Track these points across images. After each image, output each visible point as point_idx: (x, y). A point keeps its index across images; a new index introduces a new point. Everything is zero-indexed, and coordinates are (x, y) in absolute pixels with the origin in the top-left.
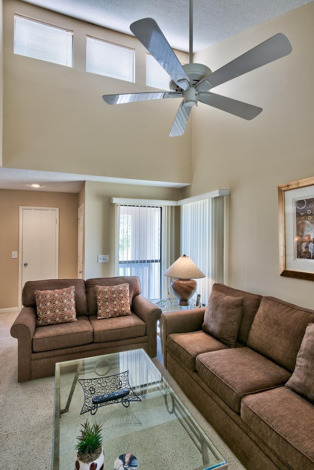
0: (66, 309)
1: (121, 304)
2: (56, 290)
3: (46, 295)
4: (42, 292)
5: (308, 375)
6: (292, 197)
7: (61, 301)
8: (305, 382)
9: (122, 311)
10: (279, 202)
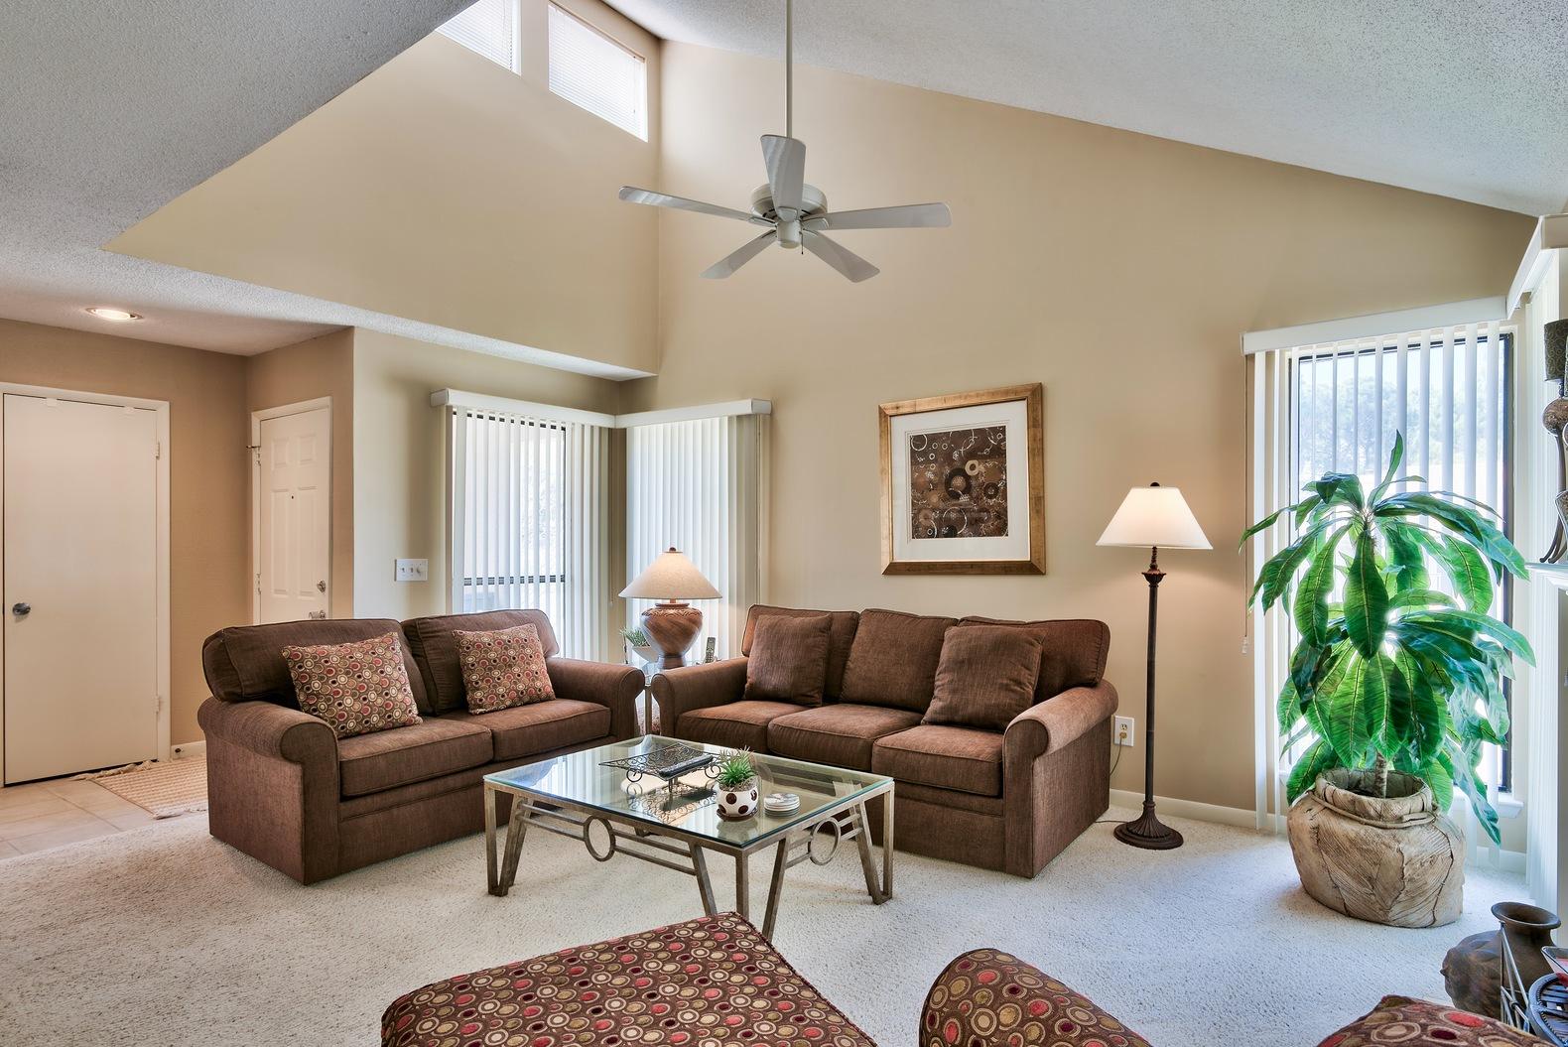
0: (394, 691)
1: (532, 672)
3: (327, 657)
5: (954, 691)
6: (903, 430)
7: (353, 675)
8: (951, 702)
9: (535, 689)
10: (881, 436)
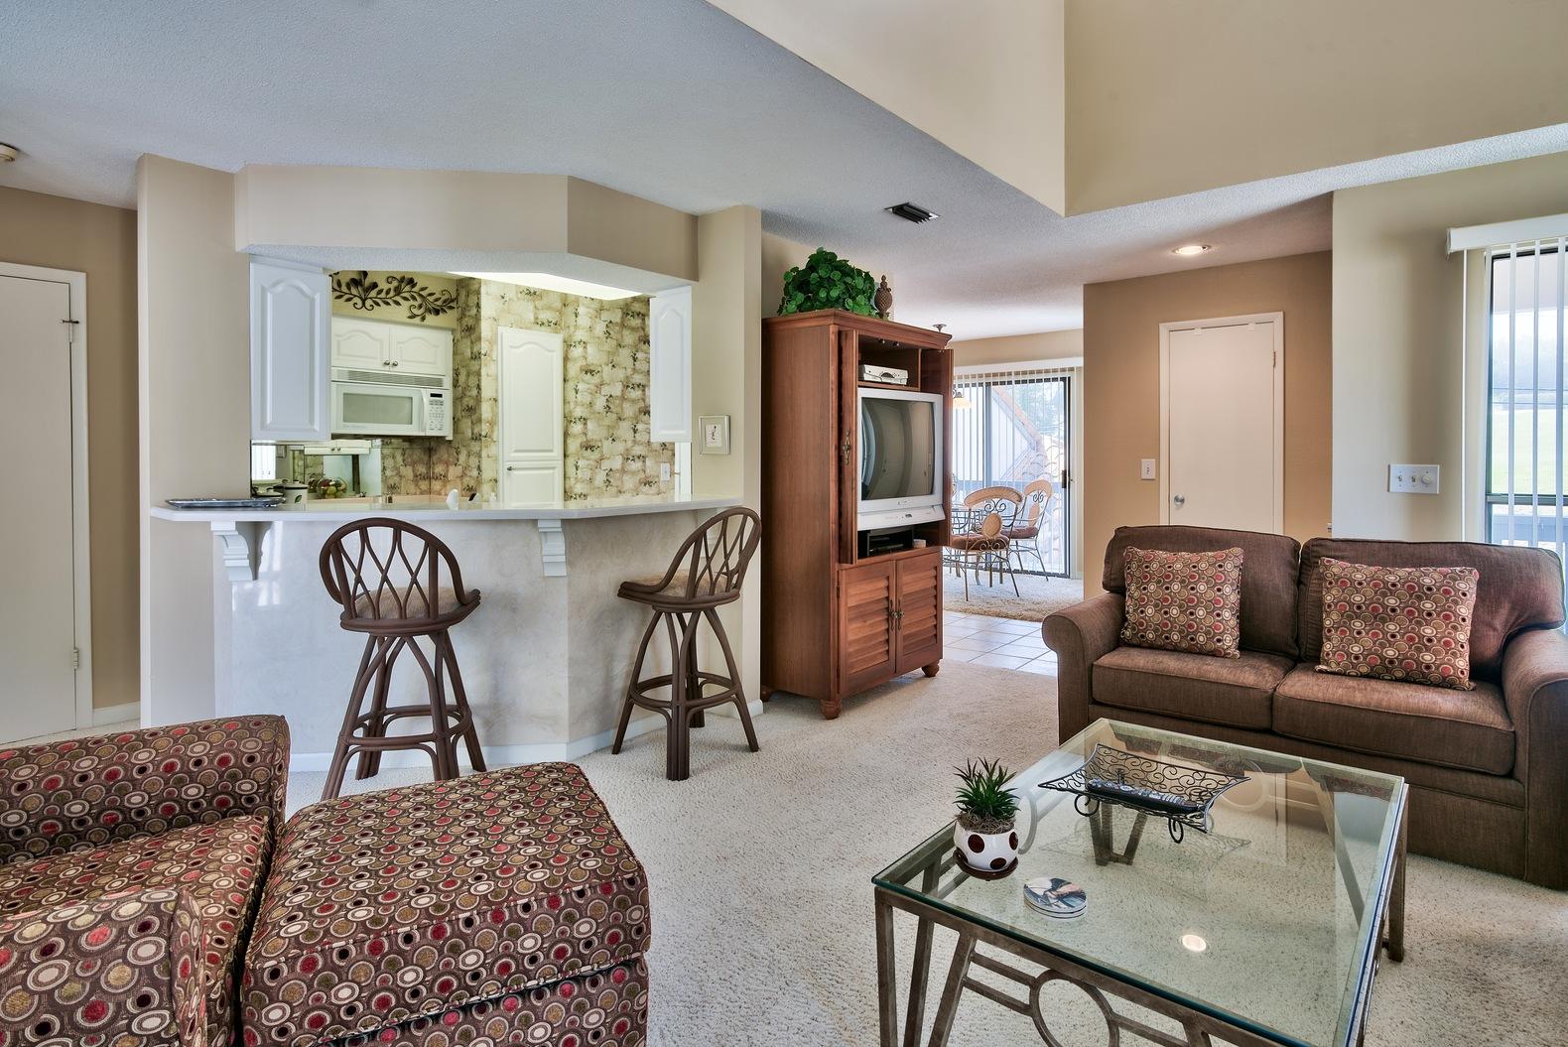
0: (1201, 613)
1: (1421, 637)
2: (1183, 553)
3: (1150, 562)
4: (1141, 553)
7: (1187, 586)
9: (1419, 662)
